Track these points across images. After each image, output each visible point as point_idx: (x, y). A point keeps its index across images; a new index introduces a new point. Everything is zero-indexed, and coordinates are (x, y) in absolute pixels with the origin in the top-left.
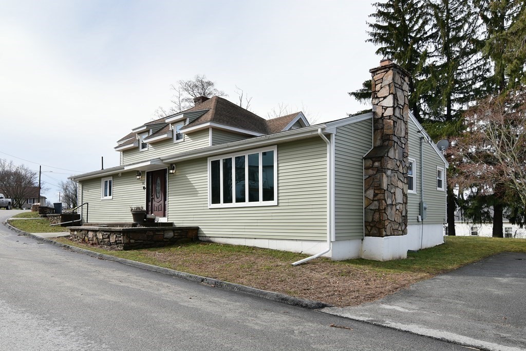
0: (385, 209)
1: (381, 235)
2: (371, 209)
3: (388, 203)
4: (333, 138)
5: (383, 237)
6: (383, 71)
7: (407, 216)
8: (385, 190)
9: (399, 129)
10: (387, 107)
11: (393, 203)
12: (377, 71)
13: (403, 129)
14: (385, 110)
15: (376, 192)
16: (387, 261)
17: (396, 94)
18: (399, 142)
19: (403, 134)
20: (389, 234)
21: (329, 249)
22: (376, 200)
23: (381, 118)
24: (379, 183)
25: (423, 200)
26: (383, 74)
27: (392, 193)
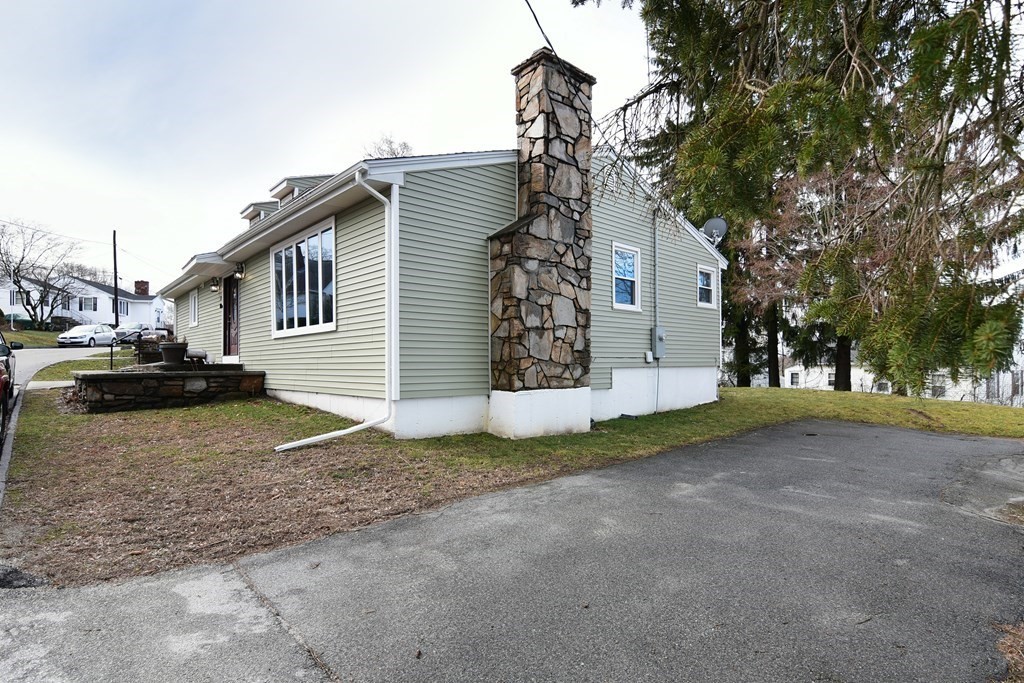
0: (520, 337)
1: (511, 388)
2: (499, 338)
3: (528, 325)
4: (395, 191)
5: (514, 391)
6: (530, 69)
7: (588, 352)
8: (520, 300)
9: (564, 182)
10: (537, 139)
11: (546, 326)
12: (522, 70)
13: (574, 184)
14: (534, 143)
15: (506, 303)
16: (526, 440)
17: (554, 112)
18: (562, 208)
19: (575, 193)
20: (536, 385)
21: (386, 416)
22: (505, 320)
23: (528, 161)
24: (508, 285)
25: (658, 324)
26: (530, 74)
27: (542, 306)
